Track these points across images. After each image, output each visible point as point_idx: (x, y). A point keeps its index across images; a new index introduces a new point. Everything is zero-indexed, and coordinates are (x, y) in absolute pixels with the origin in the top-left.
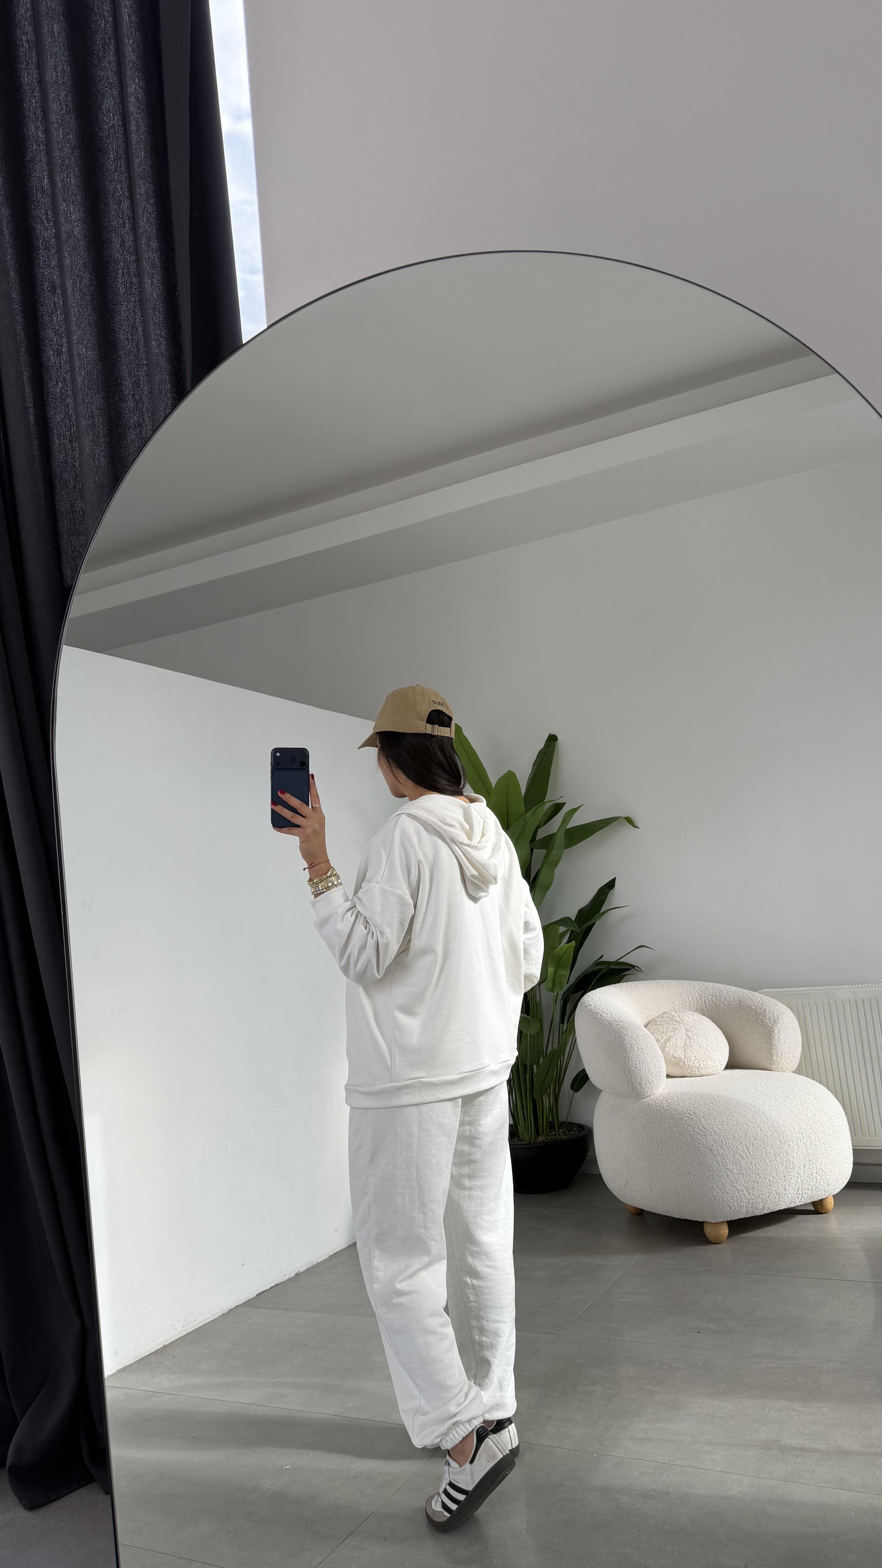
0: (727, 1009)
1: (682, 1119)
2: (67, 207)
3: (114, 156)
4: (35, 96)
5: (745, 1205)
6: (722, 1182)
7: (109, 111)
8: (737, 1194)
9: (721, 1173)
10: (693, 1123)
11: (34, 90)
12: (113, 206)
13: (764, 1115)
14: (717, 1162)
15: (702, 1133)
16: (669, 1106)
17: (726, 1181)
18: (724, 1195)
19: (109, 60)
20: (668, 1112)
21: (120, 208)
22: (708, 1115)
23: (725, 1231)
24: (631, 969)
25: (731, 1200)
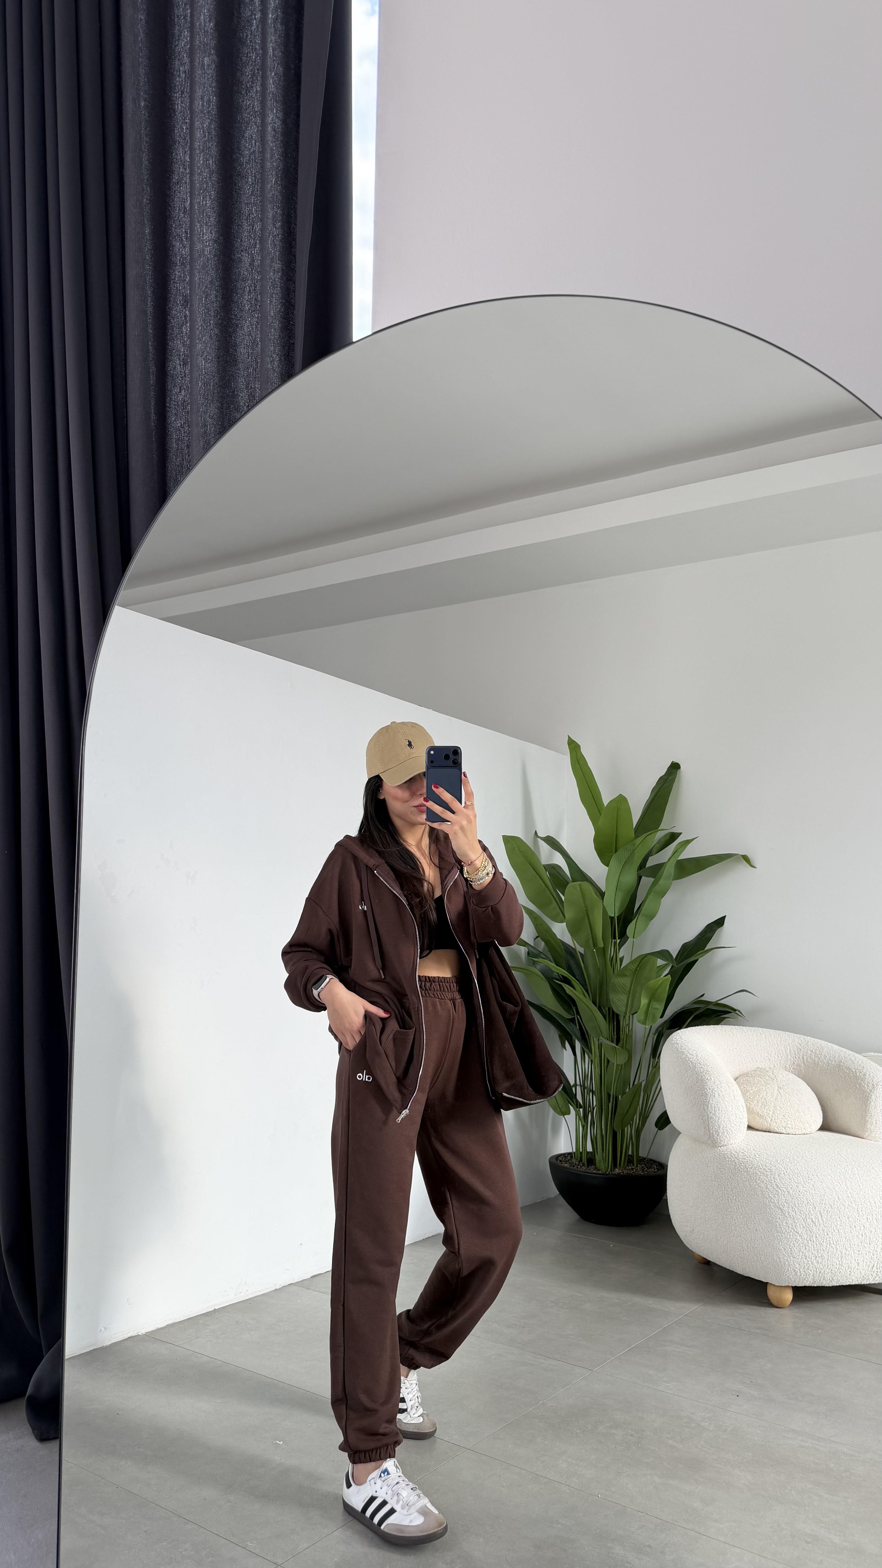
1: (756, 1173)
3: (252, 181)
5: (812, 1273)
6: (790, 1245)
8: (804, 1260)
9: (790, 1236)
10: (767, 1180)
13: (844, 1183)
14: (786, 1223)
15: (775, 1192)
16: (745, 1159)
17: (794, 1244)
18: (790, 1259)
20: (743, 1164)
22: (784, 1174)
23: (789, 1296)
24: (731, 1012)
25: (797, 1266)
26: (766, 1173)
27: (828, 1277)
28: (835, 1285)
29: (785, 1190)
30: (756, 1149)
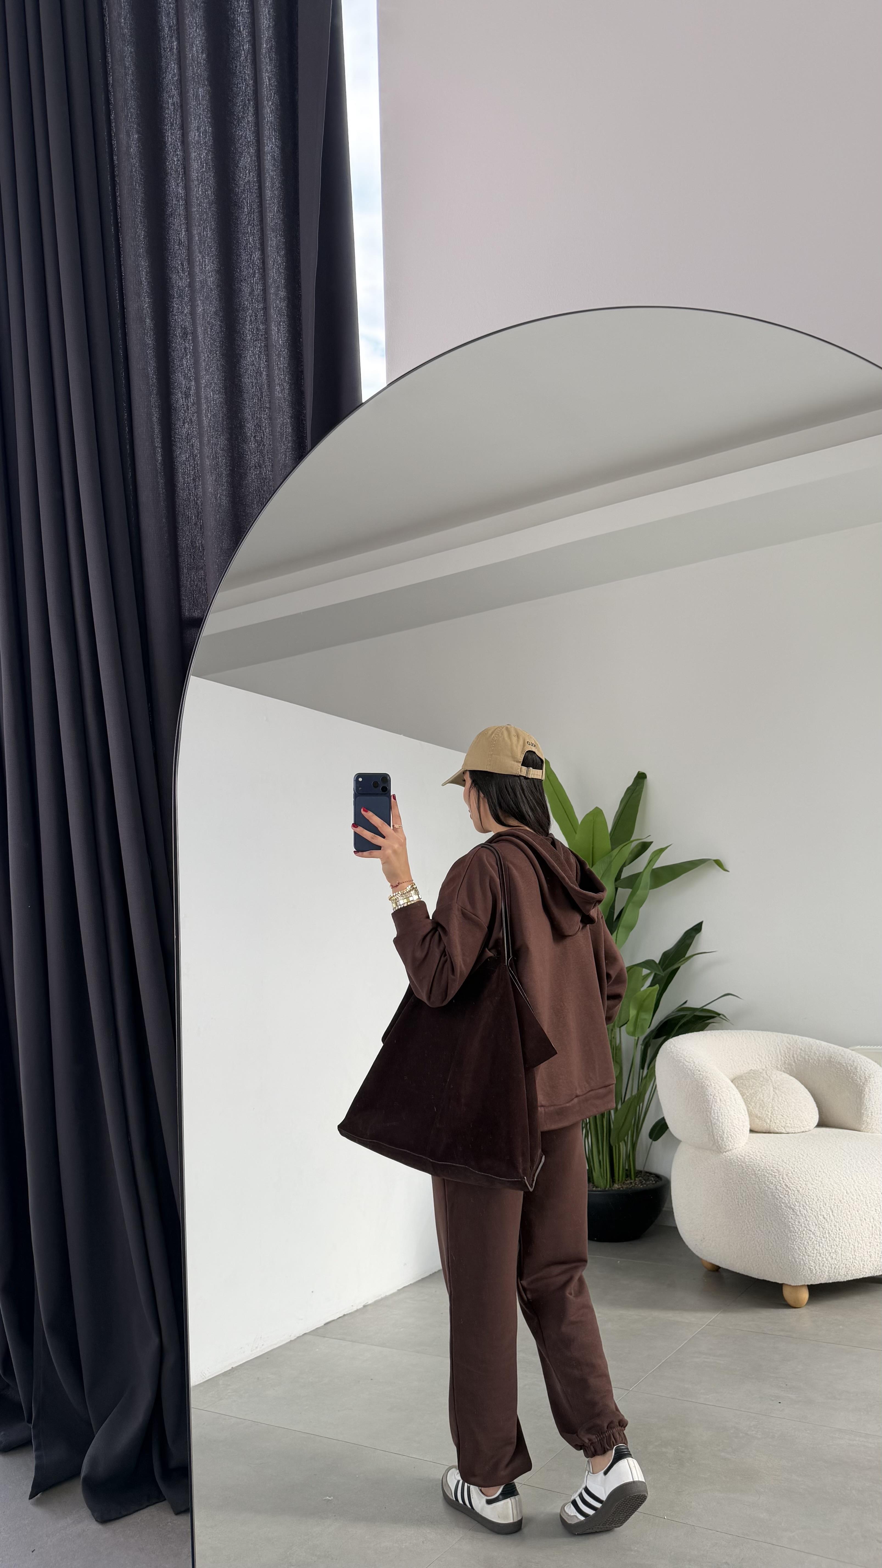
0: (816, 1065)
1: (764, 1175)
2: (202, 259)
3: (248, 211)
4: (177, 155)
5: (827, 1270)
6: (804, 1243)
7: (246, 168)
8: (819, 1257)
9: (804, 1235)
10: (776, 1180)
11: (177, 149)
12: (244, 257)
13: (851, 1177)
14: (799, 1222)
15: (785, 1192)
16: (751, 1162)
17: (808, 1243)
18: (805, 1257)
19: (248, 120)
20: (750, 1167)
21: (251, 259)
22: (792, 1173)
23: (805, 1295)
24: (716, 1017)
25: (812, 1264)
26: (774, 1174)
27: (842, 1272)
28: (850, 1279)
29: (794, 1189)
30: (761, 1151)
